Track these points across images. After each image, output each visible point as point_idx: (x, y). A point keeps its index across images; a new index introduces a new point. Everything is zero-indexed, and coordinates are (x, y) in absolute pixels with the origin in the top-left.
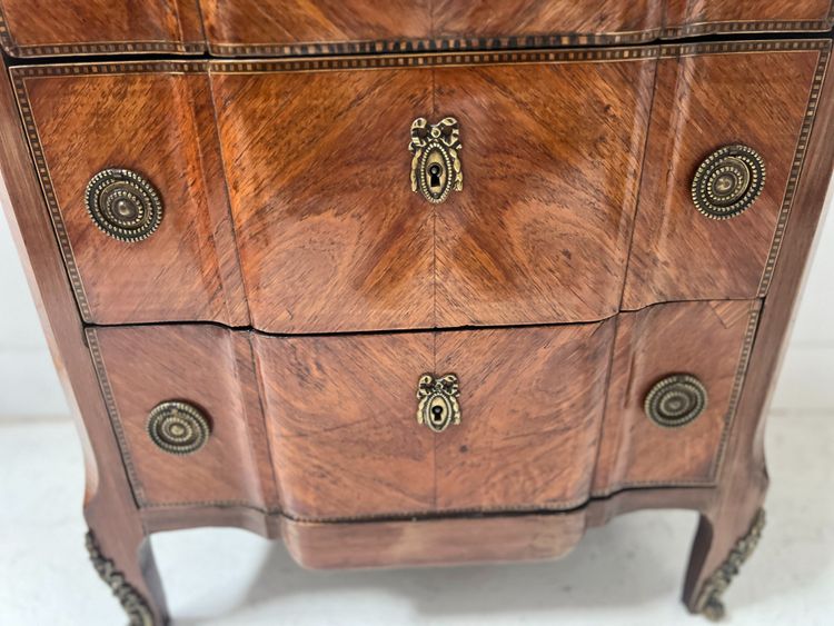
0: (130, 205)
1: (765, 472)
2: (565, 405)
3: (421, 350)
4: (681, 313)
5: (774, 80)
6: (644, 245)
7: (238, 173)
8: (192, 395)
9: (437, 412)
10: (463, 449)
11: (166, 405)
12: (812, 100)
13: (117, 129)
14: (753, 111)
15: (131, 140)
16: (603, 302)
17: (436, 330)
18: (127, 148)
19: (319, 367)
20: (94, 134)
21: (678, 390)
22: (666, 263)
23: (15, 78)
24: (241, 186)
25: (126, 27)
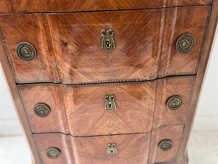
0: (43, 111)
1: (188, 159)
2: (141, 149)
3: (108, 139)
4: (166, 128)
5: (184, 84)
6: (157, 116)
7: (67, 106)
8: (57, 146)
9: (112, 151)
10: (118, 158)
11: (51, 149)
12: (192, 87)
13: (41, 96)
14: (179, 89)
15: (43, 98)
16: (148, 128)
17: (111, 135)
18: (43, 100)
19: (85, 143)
20: (36, 97)
21: (166, 143)
22: (162, 119)
23: (19, 87)
24: (68, 108)
25: (43, 77)
